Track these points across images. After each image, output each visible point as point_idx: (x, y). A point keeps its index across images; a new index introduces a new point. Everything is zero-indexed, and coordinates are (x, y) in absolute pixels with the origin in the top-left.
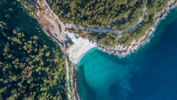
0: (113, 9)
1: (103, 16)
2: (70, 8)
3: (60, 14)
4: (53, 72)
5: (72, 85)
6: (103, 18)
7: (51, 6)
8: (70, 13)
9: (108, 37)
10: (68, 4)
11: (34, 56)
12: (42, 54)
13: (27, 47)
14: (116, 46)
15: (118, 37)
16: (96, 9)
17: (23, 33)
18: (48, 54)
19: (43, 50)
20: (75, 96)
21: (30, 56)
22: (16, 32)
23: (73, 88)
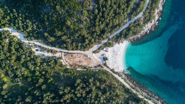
0: (121, 4)
1: (117, 17)
2: (84, 36)
3: (79, 48)
4: (114, 92)
5: (134, 87)
6: (118, 18)
7: (68, 48)
8: (87, 39)
9: (133, 28)
10: (80, 35)
11: (90, 95)
12: (94, 87)
13: (80, 93)
14: (144, 27)
15: (141, 21)
16: (107, 17)
17: (67, 87)
18: (98, 84)
19: (92, 84)
20: (143, 92)
21: (88, 97)
22: (62, 91)
23: (136, 88)
